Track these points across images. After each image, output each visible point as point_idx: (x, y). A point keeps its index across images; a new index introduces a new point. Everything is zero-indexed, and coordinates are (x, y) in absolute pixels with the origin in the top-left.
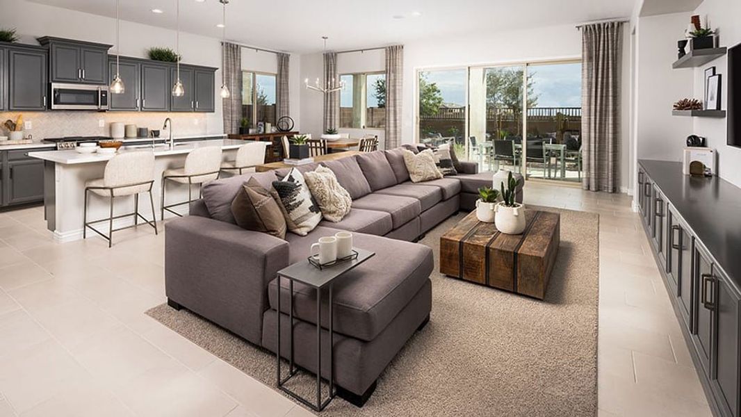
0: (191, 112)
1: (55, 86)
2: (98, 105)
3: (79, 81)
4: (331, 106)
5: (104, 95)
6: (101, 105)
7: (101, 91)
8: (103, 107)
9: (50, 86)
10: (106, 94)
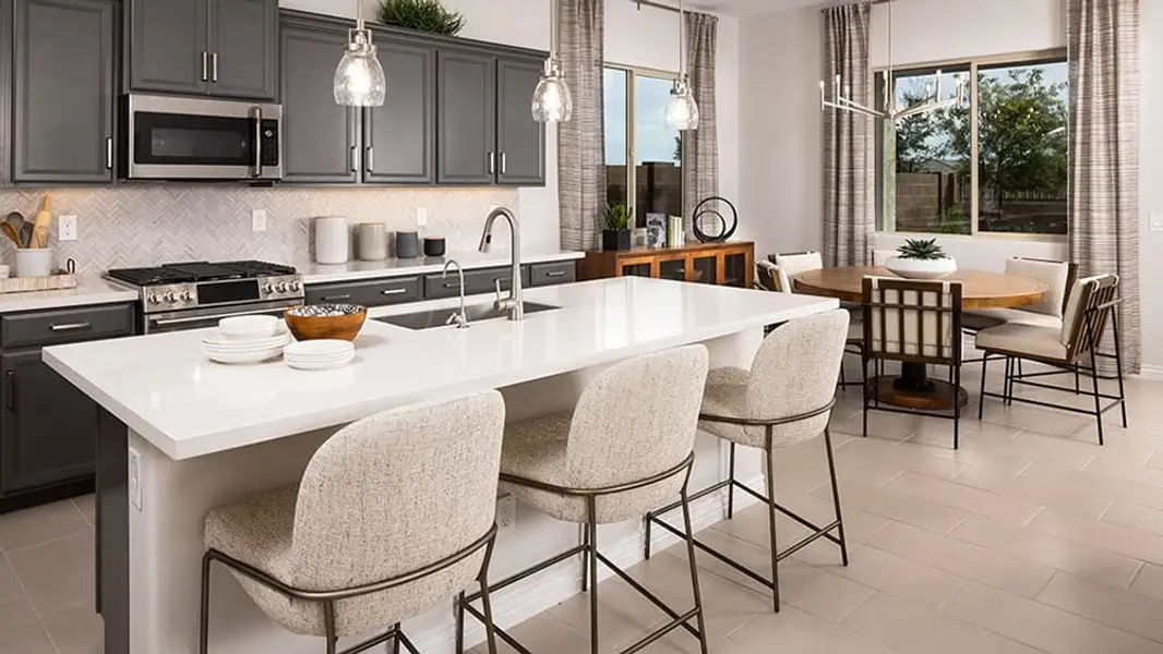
0: (487, 184)
1: (137, 103)
2: (252, 163)
3: (202, 88)
4: (851, 167)
5: (268, 133)
6: (262, 164)
7: (263, 121)
8: (267, 172)
9: (123, 102)
10: (275, 129)
